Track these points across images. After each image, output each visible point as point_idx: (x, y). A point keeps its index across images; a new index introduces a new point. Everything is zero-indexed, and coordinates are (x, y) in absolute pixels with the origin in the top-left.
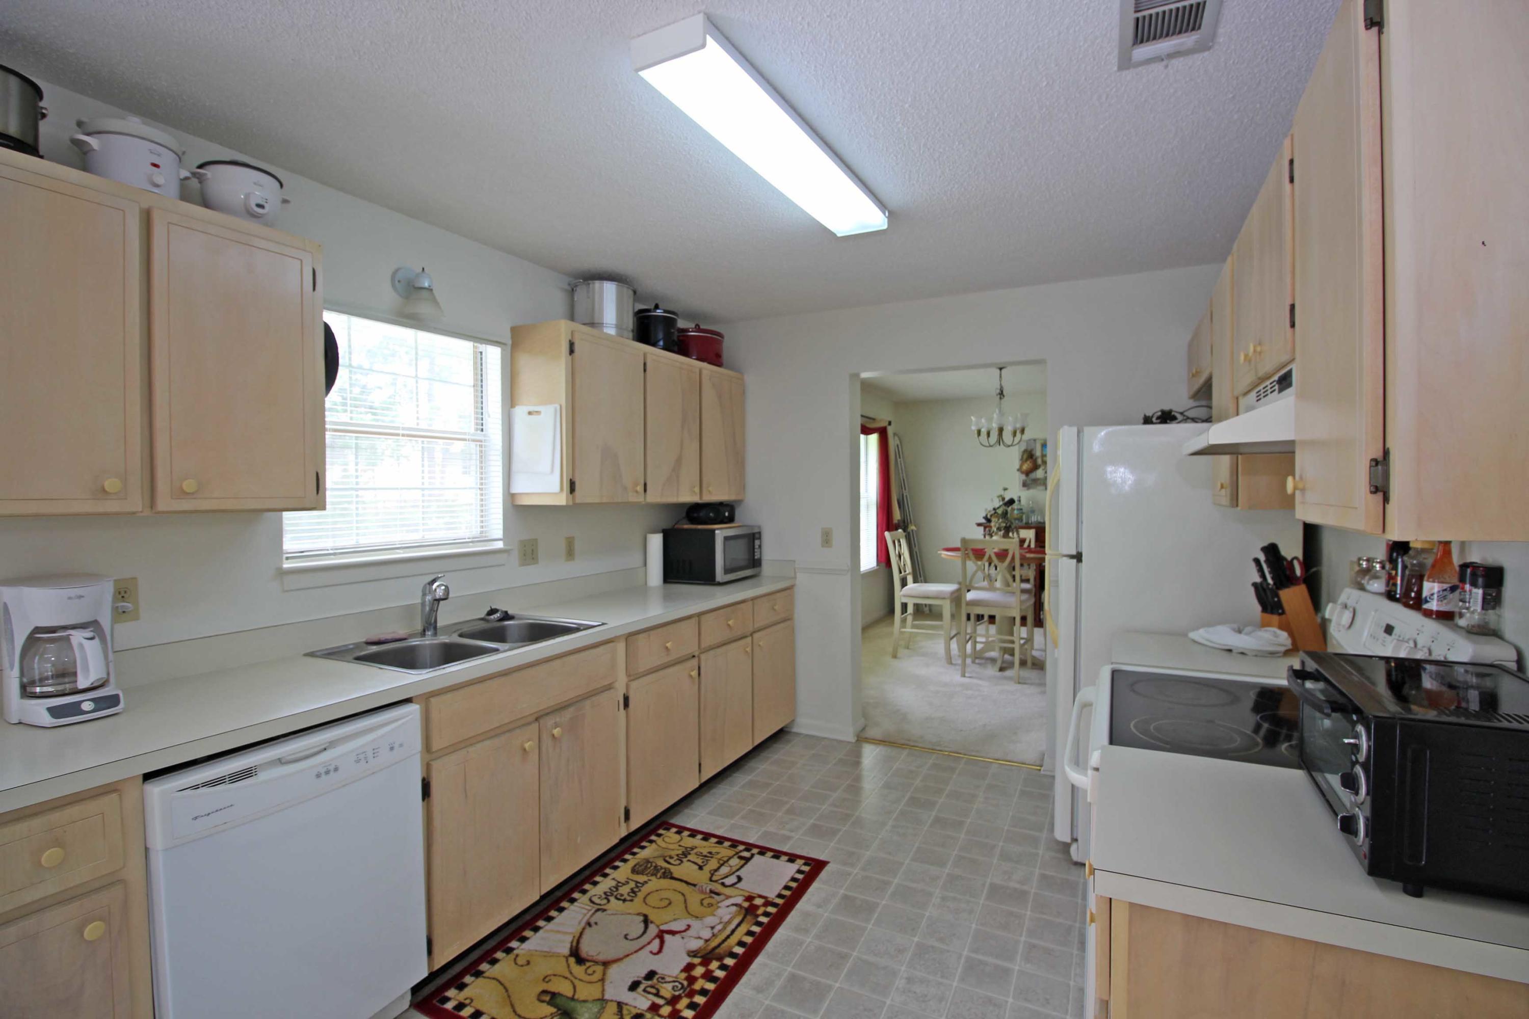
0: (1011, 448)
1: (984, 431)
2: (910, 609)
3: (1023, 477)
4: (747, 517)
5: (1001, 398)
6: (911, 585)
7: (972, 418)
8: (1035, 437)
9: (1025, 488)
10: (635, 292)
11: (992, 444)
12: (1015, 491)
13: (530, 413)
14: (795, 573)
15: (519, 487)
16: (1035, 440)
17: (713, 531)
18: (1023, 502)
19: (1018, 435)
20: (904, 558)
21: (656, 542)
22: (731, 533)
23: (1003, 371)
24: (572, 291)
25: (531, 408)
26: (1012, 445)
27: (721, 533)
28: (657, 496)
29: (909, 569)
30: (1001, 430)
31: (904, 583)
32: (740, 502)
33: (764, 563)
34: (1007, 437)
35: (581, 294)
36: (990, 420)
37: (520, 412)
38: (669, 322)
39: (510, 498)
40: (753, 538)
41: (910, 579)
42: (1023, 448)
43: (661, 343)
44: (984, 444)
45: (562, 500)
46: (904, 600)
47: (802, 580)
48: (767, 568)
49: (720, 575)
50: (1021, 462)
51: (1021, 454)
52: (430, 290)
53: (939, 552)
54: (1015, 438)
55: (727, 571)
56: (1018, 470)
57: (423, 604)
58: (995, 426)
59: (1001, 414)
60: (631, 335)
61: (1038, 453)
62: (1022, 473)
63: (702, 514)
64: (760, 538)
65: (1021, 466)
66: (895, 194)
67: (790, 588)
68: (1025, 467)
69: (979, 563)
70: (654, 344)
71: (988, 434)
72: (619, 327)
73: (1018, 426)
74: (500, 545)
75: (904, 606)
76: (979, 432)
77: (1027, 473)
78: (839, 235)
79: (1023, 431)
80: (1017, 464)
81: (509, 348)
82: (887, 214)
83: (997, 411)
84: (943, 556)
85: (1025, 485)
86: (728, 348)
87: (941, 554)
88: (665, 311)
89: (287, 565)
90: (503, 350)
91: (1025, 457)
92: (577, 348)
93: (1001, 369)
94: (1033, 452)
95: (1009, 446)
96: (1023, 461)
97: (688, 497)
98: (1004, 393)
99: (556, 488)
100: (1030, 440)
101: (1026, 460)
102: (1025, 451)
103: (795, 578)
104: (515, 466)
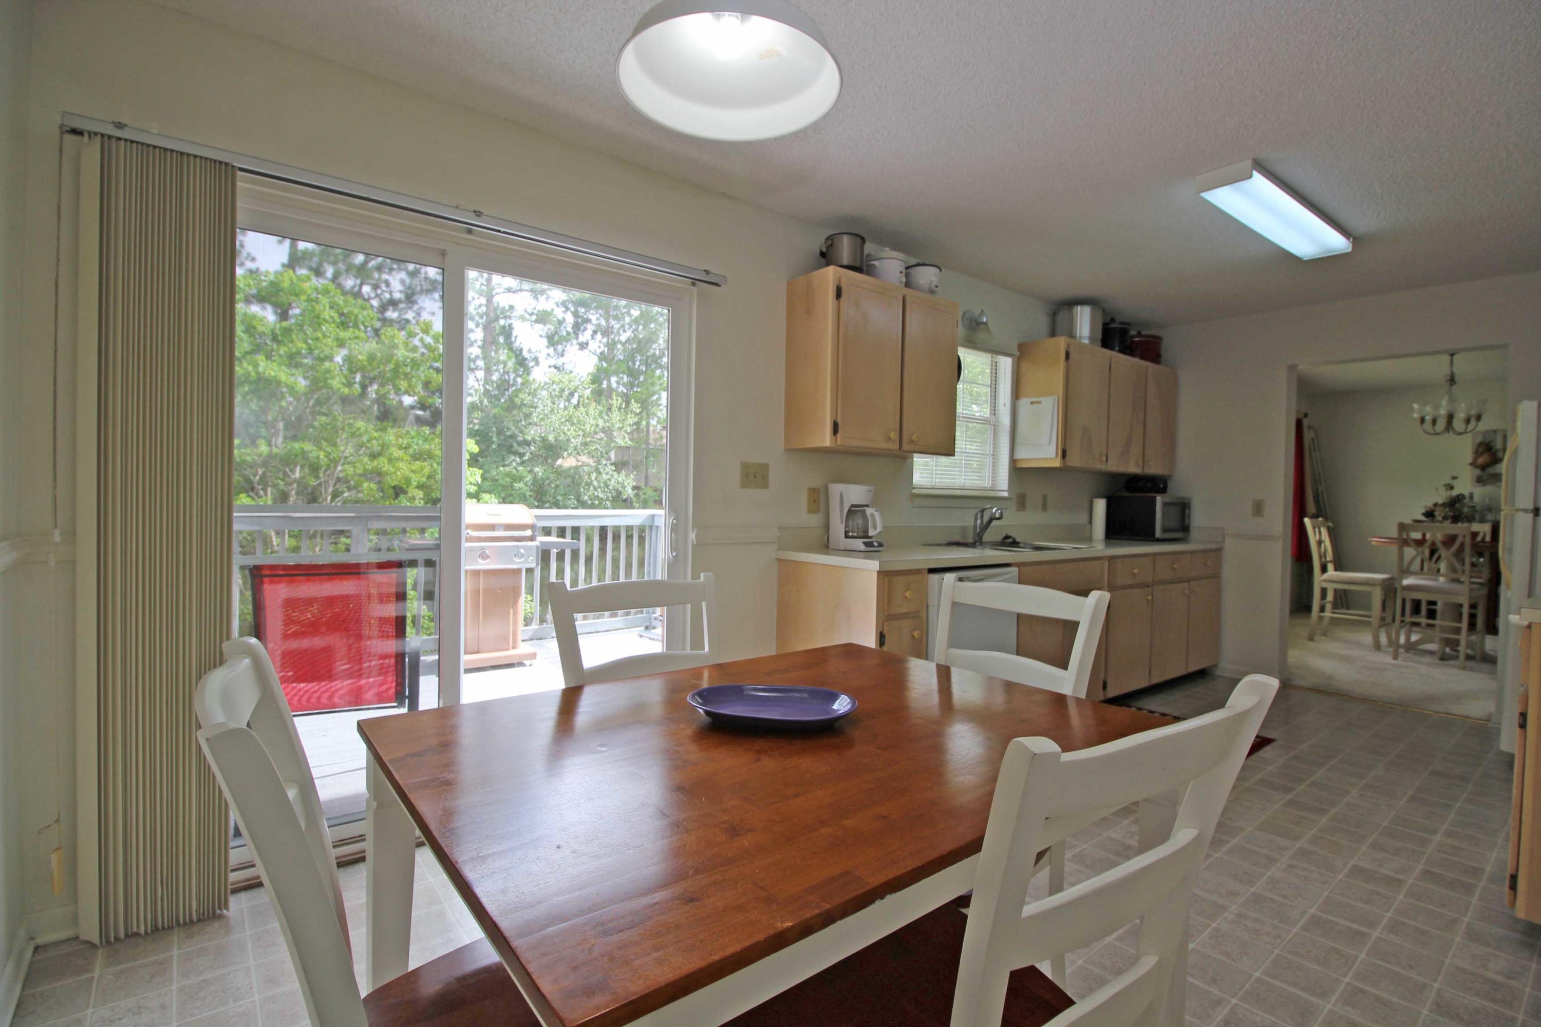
0: (1464, 435)
1: (1428, 418)
2: (1330, 597)
3: (1478, 472)
4: (1177, 489)
5: (1451, 385)
6: (1331, 572)
7: (1416, 406)
8: (1494, 427)
9: (1481, 484)
10: (1104, 311)
11: (1438, 431)
12: (1465, 486)
13: (1032, 403)
14: (1224, 538)
15: (1021, 454)
16: (1495, 432)
17: (1155, 498)
18: (1477, 498)
19: (1473, 422)
20: (1325, 546)
21: (1100, 506)
22: (1168, 500)
23: (1455, 357)
24: (1054, 315)
25: (1034, 399)
26: (1465, 432)
27: (1159, 499)
28: (1114, 466)
29: (1330, 557)
30: (1450, 418)
31: (1324, 569)
32: (1170, 477)
33: (1192, 529)
34: (1458, 425)
35: (1062, 317)
36: (1437, 407)
37: (1024, 403)
38: (1124, 332)
39: (1013, 461)
40: (1183, 507)
41: (1330, 567)
42: (1479, 440)
43: (1117, 348)
44: (1429, 431)
45: (1057, 463)
46: (1324, 585)
47: (1229, 545)
48: (1194, 533)
49: (1158, 534)
50: (1474, 455)
51: (1475, 446)
52: (986, 323)
53: (1369, 539)
54: (1469, 426)
55: (1165, 530)
56: (1471, 464)
57: (975, 526)
58: (1443, 412)
59: (1452, 400)
60: (1100, 343)
61: (1499, 445)
62: (1477, 467)
63: (1141, 484)
64: (1189, 508)
65: (1475, 460)
66: (1362, 224)
67: (1220, 550)
68: (1481, 460)
69: (1420, 549)
70: (1112, 349)
71: (1434, 422)
72: (1091, 338)
73: (1473, 412)
74: (1006, 494)
75: (1324, 592)
76: (1422, 420)
77: (1483, 468)
78: (1305, 259)
79: (1479, 418)
80: (1469, 458)
81: (1016, 359)
82: (1351, 240)
83: (1446, 398)
84: (1373, 543)
85: (1480, 480)
86: (1167, 349)
87: (1371, 541)
88: (1121, 323)
89: (914, 491)
90: (1013, 360)
91: (1481, 450)
92: (1071, 356)
93: (1452, 355)
94: (1493, 444)
95: (1461, 434)
96: (1477, 453)
97: (1133, 468)
98: (1456, 379)
99: (1053, 455)
100: (1488, 431)
101: (1482, 454)
102: (1481, 444)
103: (1224, 542)
104: (1019, 440)
